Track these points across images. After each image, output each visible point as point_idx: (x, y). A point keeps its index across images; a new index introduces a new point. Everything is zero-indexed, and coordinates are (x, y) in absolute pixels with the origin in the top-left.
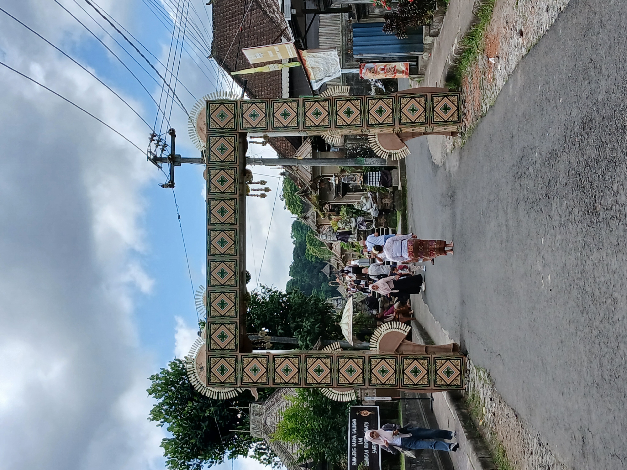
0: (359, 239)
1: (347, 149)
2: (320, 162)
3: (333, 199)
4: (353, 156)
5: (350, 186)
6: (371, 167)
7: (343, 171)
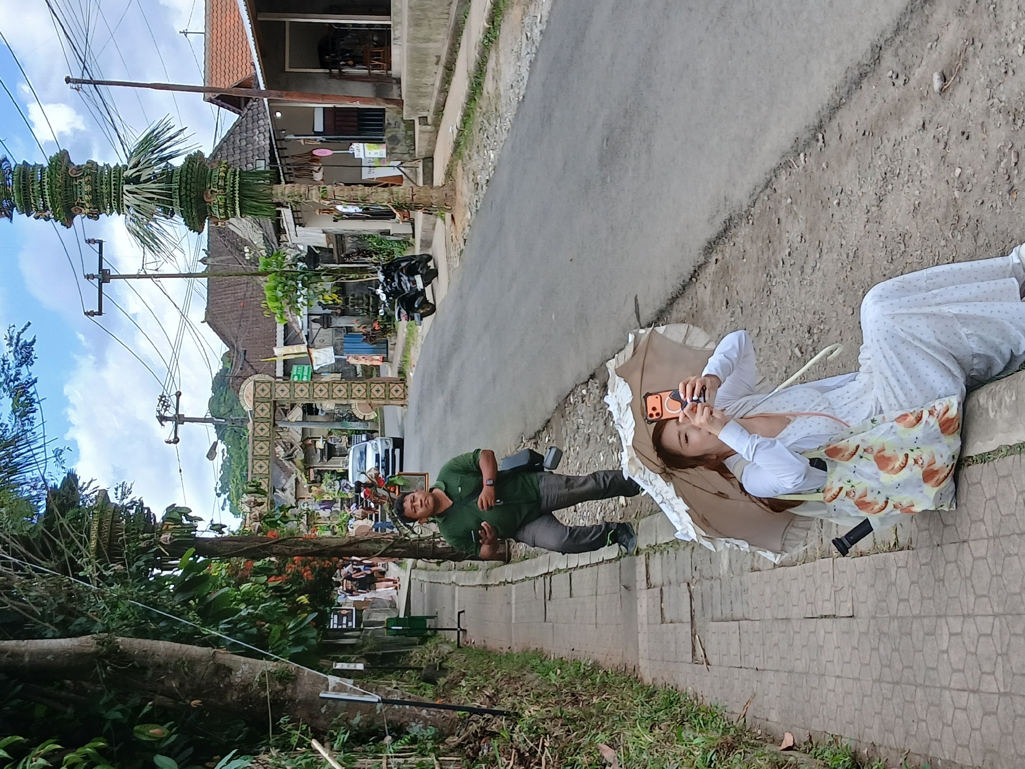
0: (342, 508)
1: (334, 414)
2: (310, 425)
3: (317, 463)
4: (339, 420)
5: (336, 447)
6: (356, 430)
7: (330, 433)
